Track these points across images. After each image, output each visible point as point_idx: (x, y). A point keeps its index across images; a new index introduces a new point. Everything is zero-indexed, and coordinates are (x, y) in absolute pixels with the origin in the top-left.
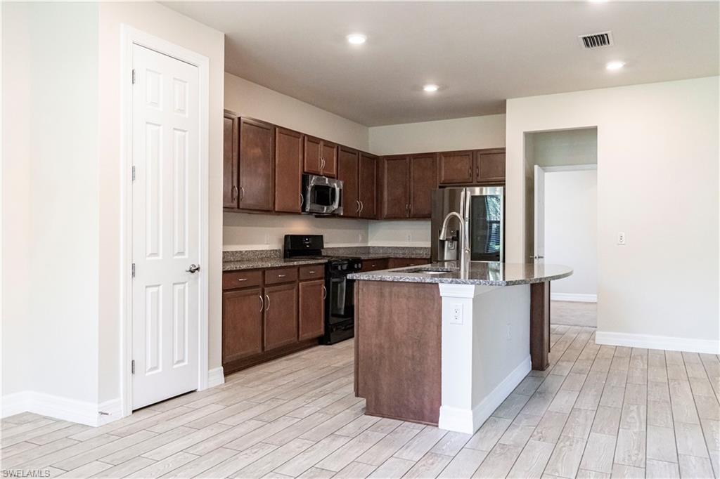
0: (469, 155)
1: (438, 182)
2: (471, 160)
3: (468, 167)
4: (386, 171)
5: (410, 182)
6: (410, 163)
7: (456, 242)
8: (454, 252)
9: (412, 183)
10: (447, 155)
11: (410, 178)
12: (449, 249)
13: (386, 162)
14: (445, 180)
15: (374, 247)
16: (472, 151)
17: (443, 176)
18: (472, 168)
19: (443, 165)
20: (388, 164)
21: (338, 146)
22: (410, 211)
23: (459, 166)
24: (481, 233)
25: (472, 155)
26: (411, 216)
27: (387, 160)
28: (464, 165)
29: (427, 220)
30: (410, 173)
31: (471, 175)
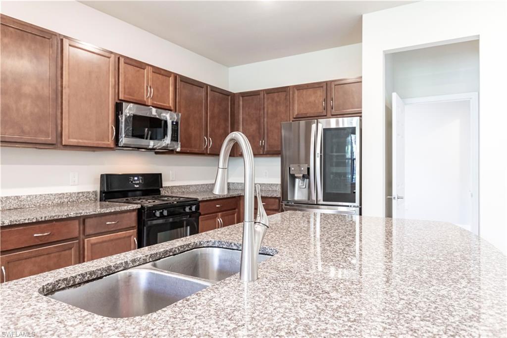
0: (322, 87)
1: (291, 117)
2: (325, 92)
3: (322, 99)
4: (241, 108)
5: (264, 118)
6: (264, 98)
7: (308, 180)
8: (306, 191)
9: (266, 120)
10: (299, 88)
11: (264, 113)
12: (300, 188)
13: (241, 98)
14: (298, 114)
15: (234, 183)
16: (326, 83)
17: (296, 110)
18: (326, 100)
19: (296, 98)
20: (243, 101)
21: (176, 76)
22: (264, 147)
23: (312, 99)
24: (335, 170)
25: (326, 86)
26: (264, 153)
27: (242, 97)
28: (317, 98)
29: (278, 156)
30: (264, 109)
31: (325, 108)
